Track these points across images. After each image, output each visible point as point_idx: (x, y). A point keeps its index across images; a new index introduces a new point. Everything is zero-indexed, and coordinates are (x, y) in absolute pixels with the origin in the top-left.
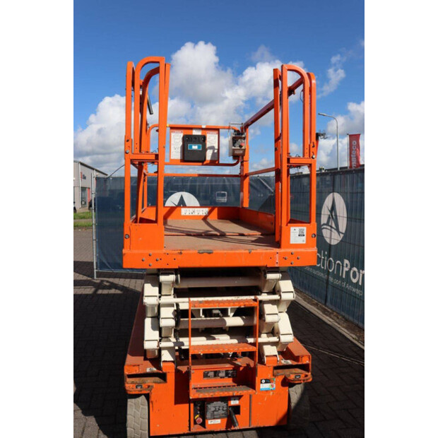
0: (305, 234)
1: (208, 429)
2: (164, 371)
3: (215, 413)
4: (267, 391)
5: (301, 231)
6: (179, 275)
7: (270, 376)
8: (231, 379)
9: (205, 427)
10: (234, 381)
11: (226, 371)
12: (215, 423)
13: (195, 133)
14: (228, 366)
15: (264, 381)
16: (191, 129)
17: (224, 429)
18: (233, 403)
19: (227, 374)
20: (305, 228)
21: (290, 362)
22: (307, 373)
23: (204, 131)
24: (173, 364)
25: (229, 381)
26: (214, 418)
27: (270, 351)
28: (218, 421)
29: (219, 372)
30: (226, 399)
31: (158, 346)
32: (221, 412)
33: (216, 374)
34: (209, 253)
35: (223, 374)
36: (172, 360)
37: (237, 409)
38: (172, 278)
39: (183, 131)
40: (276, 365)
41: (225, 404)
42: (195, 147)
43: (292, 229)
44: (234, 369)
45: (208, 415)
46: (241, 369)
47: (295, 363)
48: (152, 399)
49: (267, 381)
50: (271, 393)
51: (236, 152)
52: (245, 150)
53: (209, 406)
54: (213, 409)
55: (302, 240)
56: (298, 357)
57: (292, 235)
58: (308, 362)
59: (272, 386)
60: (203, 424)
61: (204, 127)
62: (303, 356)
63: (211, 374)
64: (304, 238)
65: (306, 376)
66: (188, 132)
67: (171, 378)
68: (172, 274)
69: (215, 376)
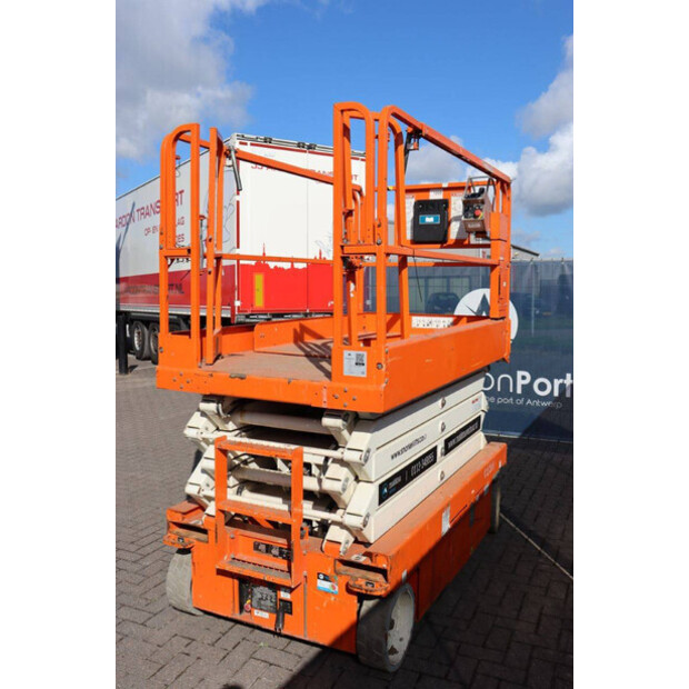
0: (365, 362)
1: (254, 621)
2: (205, 527)
3: (262, 602)
4: (326, 593)
5: (359, 357)
6: (220, 405)
7: (329, 571)
8: (285, 562)
11: (280, 548)
12: (262, 616)
13: (433, 196)
14: (282, 541)
15: (322, 577)
16: (427, 190)
17: (272, 628)
18: (284, 595)
19: (281, 554)
20: (365, 354)
21: (362, 560)
22: (383, 583)
23: (447, 192)
25: (283, 564)
26: (261, 609)
27: (336, 534)
28: (266, 615)
29: (272, 547)
30: (275, 587)
32: (269, 603)
33: (268, 549)
34: (242, 378)
35: (275, 552)
36: (215, 514)
37: (289, 606)
38: (213, 407)
39: (415, 194)
40: (338, 558)
41: (273, 594)
42: (430, 220)
43: (346, 353)
45: (255, 602)
47: (369, 563)
48: (194, 559)
49: (326, 578)
50: (333, 598)
51: (470, 226)
52: (483, 221)
53: (254, 589)
54: (260, 596)
55: (361, 372)
56: (371, 554)
57: (345, 362)
58: (385, 566)
59: (333, 587)
61: (445, 185)
62: (377, 555)
63: (263, 547)
64: (364, 368)
65: (381, 586)
66: (422, 196)
68: (213, 402)
69: (267, 552)
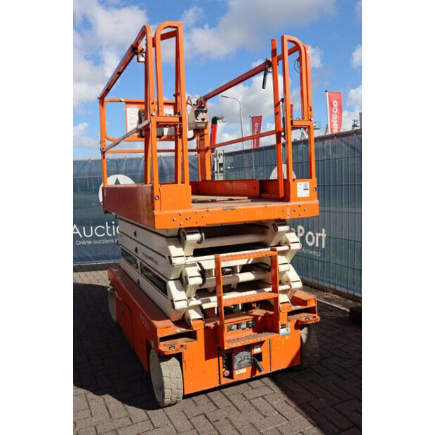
0: (308, 188)
1: (236, 379)
2: (194, 329)
3: (241, 363)
4: (283, 335)
5: (306, 185)
6: (203, 234)
7: (285, 322)
8: (251, 329)
9: (233, 378)
10: (254, 331)
11: (247, 322)
12: (242, 372)
14: (248, 317)
17: (249, 377)
18: (257, 351)
19: (248, 325)
20: (308, 183)
21: (299, 307)
22: (314, 315)
24: (201, 321)
25: (250, 332)
26: (241, 368)
27: (283, 298)
28: (244, 370)
29: (241, 323)
30: (249, 347)
31: (188, 305)
32: (246, 361)
33: (239, 326)
35: (244, 326)
36: (200, 317)
37: (259, 357)
38: (197, 237)
39: (138, 105)
40: (289, 311)
41: (249, 354)
44: (253, 320)
45: (235, 366)
46: (259, 318)
47: (304, 307)
48: (185, 358)
49: (283, 326)
50: (287, 338)
51: (198, 125)
53: (235, 357)
54: (239, 359)
55: (306, 194)
56: (306, 301)
57: (298, 189)
58: (314, 305)
59: (288, 330)
60: (231, 376)
62: (310, 300)
63: (234, 327)
64: (308, 192)
65: (315, 317)
67: (201, 335)
68: (197, 233)
69: (238, 328)
